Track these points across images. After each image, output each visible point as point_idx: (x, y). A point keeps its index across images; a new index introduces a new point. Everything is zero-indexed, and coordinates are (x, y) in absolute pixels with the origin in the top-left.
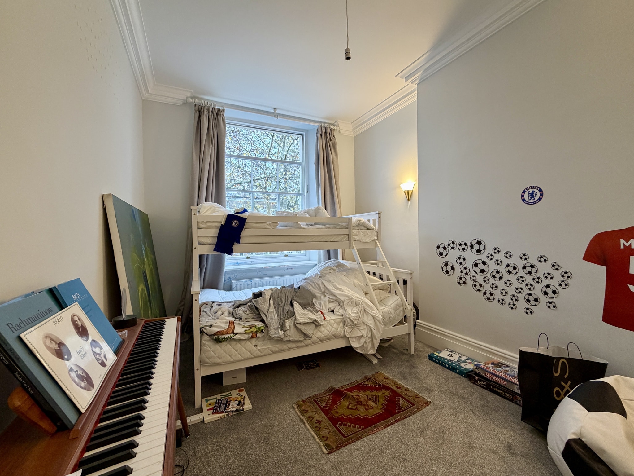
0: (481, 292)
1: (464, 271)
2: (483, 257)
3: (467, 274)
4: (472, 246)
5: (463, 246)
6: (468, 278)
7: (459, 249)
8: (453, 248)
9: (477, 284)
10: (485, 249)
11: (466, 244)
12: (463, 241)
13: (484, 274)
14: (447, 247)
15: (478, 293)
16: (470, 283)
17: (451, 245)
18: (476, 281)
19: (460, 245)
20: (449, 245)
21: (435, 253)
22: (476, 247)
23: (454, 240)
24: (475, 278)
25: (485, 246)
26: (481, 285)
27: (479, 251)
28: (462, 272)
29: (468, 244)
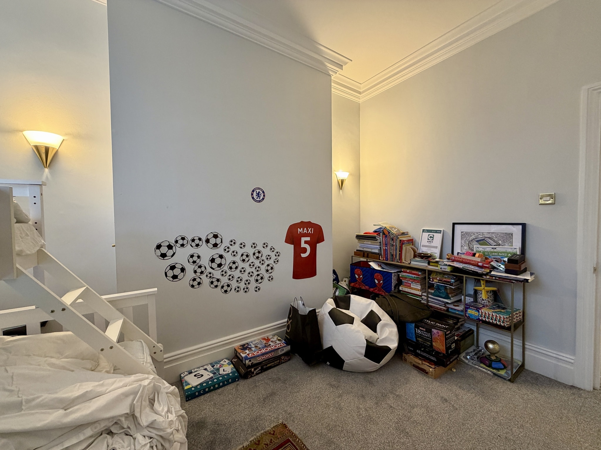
0: (218, 287)
1: (199, 270)
2: (220, 250)
3: (202, 273)
4: (208, 241)
5: (197, 242)
6: (203, 277)
7: (191, 245)
8: (182, 245)
9: (214, 280)
10: (222, 242)
11: (200, 239)
12: (196, 234)
13: (221, 268)
14: (173, 245)
15: (216, 289)
16: (206, 281)
17: (180, 242)
18: (213, 278)
19: (193, 240)
20: (176, 242)
21: (153, 256)
22: (213, 241)
23: (184, 234)
24: (211, 275)
25: (222, 239)
26: (218, 280)
27: (215, 245)
28: (195, 272)
29: (204, 239)
